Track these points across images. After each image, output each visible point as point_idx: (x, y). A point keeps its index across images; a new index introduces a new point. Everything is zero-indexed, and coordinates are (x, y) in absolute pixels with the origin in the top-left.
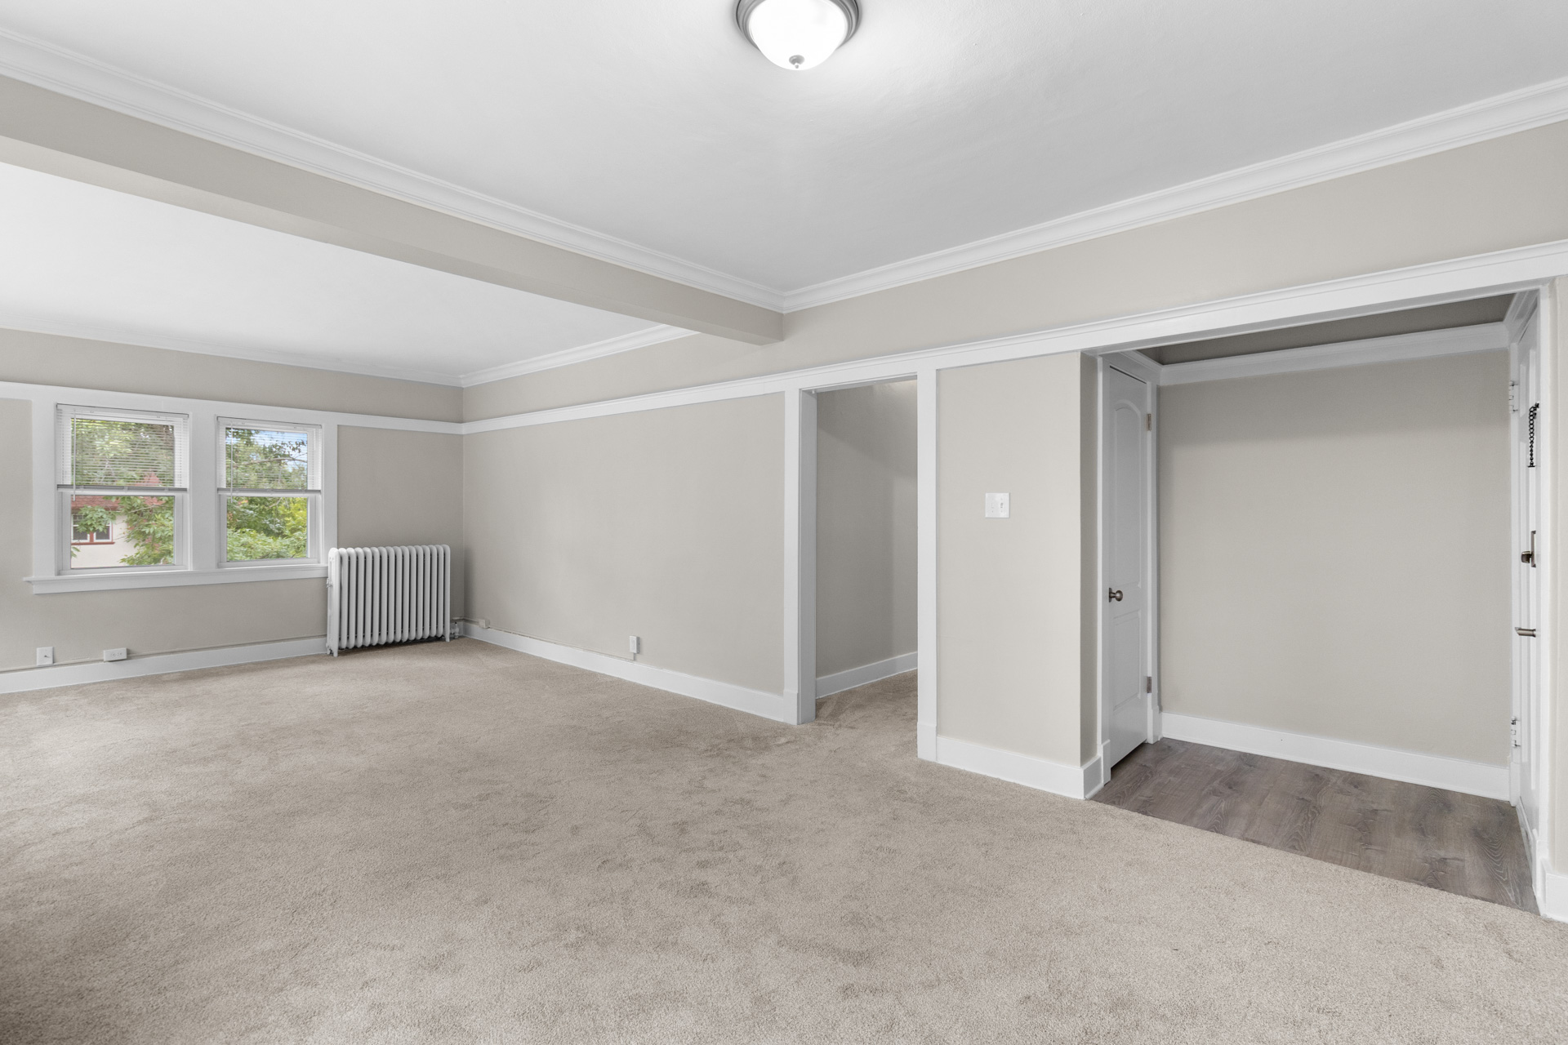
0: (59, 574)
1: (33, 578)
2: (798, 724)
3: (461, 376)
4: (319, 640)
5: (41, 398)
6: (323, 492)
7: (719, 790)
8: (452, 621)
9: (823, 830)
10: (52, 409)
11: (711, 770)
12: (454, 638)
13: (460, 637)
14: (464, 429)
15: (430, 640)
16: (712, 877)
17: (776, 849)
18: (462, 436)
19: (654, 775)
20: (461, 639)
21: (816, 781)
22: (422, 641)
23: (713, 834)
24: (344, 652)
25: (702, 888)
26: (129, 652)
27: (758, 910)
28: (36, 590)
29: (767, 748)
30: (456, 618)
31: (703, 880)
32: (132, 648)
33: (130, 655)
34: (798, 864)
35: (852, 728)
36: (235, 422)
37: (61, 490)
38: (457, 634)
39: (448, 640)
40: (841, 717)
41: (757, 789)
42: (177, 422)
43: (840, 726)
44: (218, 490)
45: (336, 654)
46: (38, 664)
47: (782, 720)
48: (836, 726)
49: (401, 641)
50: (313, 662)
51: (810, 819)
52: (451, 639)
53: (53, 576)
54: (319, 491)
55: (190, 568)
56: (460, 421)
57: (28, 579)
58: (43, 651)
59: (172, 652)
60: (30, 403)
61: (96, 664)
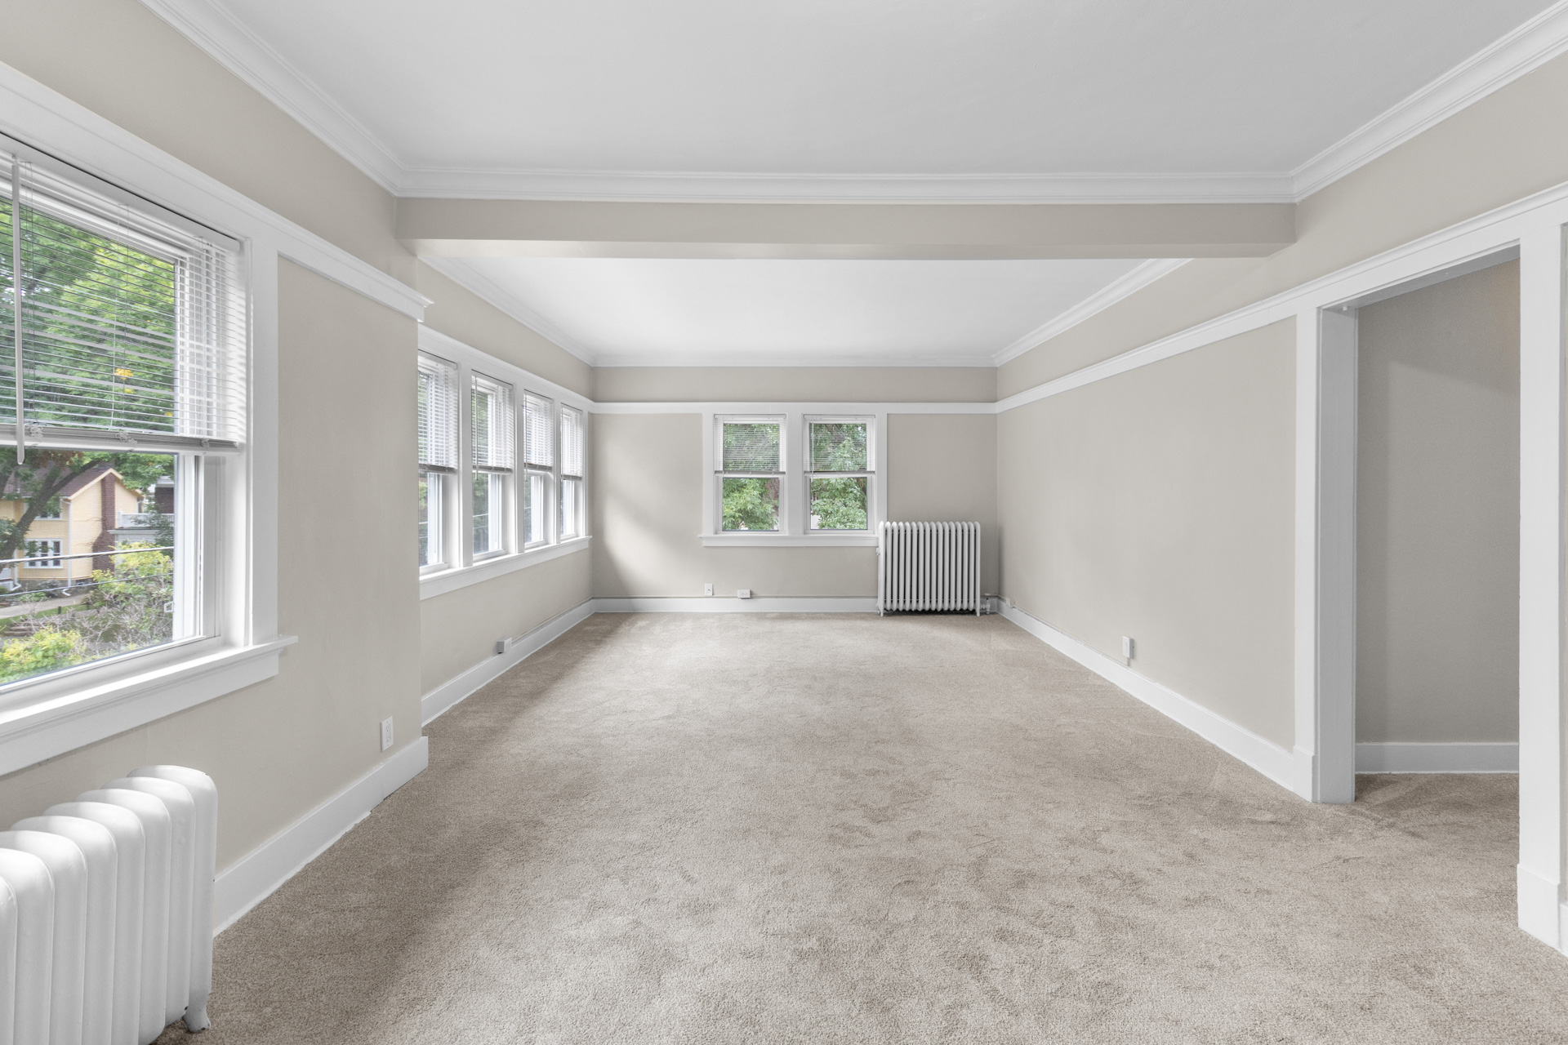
0: (716, 533)
1: (703, 535)
2: (1314, 802)
3: (993, 356)
4: (872, 600)
5: (706, 409)
6: (876, 473)
7: (1112, 852)
8: (982, 596)
9: (1211, 968)
10: (712, 418)
11: (1124, 824)
12: (985, 614)
13: (991, 613)
14: (997, 408)
15: (962, 612)
16: (999, 955)
17: (1115, 961)
18: (995, 415)
19: (1050, 806)
20: (991, 616)
21: (1268, 892)
22: (955, 612)
23: (1053, 903)
24: (891, 613)
25: (975, 963)
26: (751, 593)
27: (1014, 1027)
28: (705, 543)
29: (1233, 822)
30: (987, 594)
31: (986, 952)
32: (754, 591)
33: (752, 596)
34: (1127, 996)
35: (1413, 834)
36: (815, 418)
37: (717, 475)
38: (988, 610)
39: (978, 614)
40: (1404, 813)
41: (1165, 869)
42: (779, 421)
43: (1391, 826)
44: (805, 472)
45: (882, 615)
46: (705, 595)
47: (1291, 788)
48: (1384, 823)
49: (936, 610)
50: (863, 618)
51: (1207, 943)
52: (981, 614)
53: (712, 535)
54: (874, 472)
55: (787, 535)
56: (995, 401)
57: (700, 536)
58: (707, 586)
59: (777, 597)
60: (701, 414)
61: (734, 599)
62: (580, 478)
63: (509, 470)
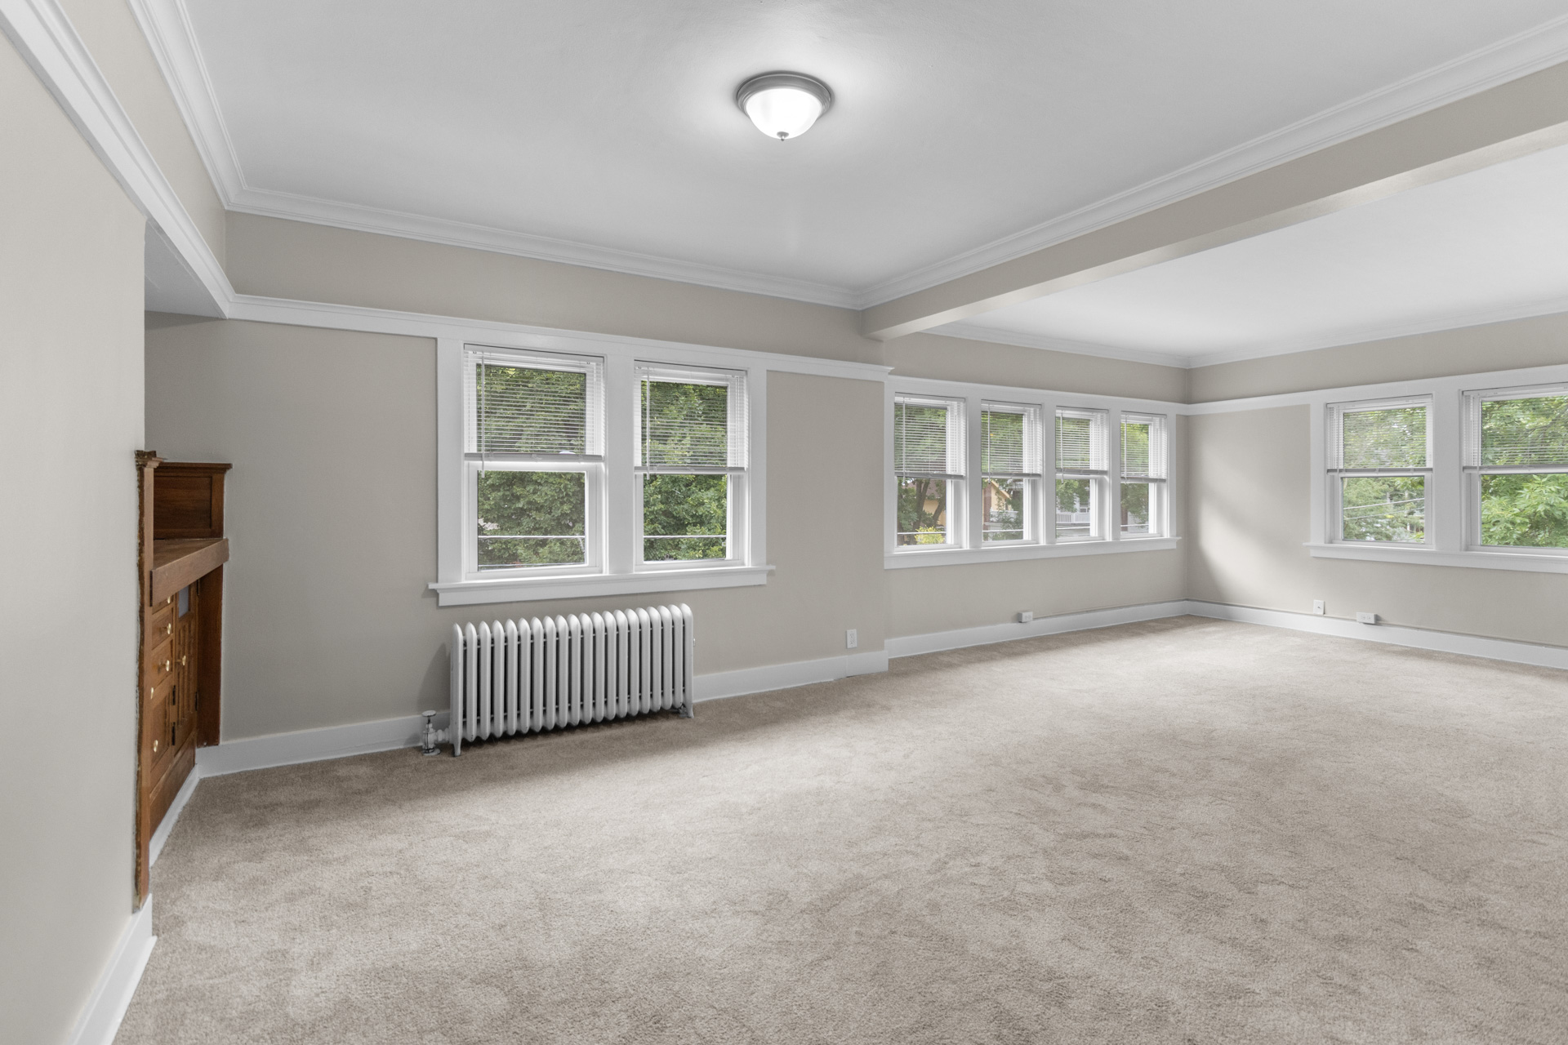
0: (1332, 543)
1: (1311, 543)
5: (1314, 399)
10: (1324, 408)
26: (1377, 619)
28: (1313, 553)
32: (1381, 616)
33: (1378, 621)
37: (1332, 473)
42: (1425, 402)
44: (1466, 467)
46: (1314, 613)
53: (1322, 543)
57: (1305, 544)
58: (1318, 602)
59: (1418, 629)
60: (1309, 405)
61: (1354, 623)
62: (1163, 481)
63: (1039, 475)
